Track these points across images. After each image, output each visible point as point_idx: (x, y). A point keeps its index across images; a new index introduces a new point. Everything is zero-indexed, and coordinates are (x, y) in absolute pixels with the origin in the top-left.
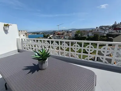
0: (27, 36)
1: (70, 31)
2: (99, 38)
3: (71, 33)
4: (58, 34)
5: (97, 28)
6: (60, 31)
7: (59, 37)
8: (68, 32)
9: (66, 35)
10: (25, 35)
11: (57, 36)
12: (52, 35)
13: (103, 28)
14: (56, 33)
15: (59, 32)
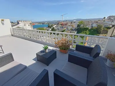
0: (31, 26)
1: (74, 21)
2: (102, 29)
3: (75, 24)
4: (61, 25)
5: (104, 18)
6: (64, 21)
7: (62, 27)
8: (72, 23)
9: (70, 25)
10: (30, 25)
11: (61, 26)
12: (56, 25)
13: (112, 18)
14: (60, 23)
15: (63, 23)
